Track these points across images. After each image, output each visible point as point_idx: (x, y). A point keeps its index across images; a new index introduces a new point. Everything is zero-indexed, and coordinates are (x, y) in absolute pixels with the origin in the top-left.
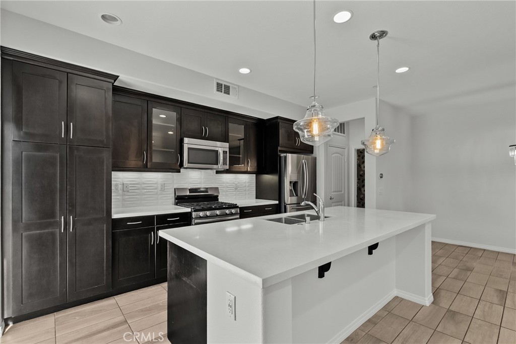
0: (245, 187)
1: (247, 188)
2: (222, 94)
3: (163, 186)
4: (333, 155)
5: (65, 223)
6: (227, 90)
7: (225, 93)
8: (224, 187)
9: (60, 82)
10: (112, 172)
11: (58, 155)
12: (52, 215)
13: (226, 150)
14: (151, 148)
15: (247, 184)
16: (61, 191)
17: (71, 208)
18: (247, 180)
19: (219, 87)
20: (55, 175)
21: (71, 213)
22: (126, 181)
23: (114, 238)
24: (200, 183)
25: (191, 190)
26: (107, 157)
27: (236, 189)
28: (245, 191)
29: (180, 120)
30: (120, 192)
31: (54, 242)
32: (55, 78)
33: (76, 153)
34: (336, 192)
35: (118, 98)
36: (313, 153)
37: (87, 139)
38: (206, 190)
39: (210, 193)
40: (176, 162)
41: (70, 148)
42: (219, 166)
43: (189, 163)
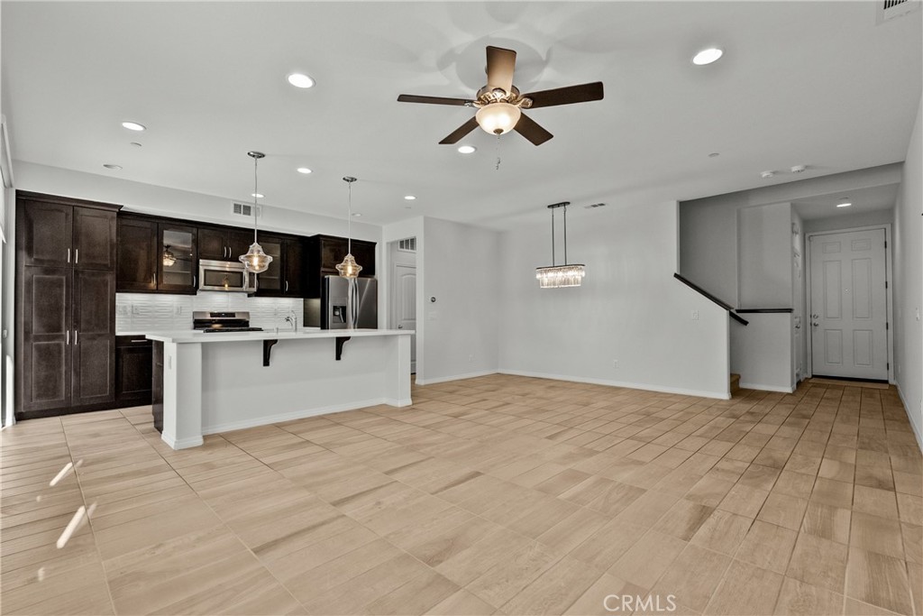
2: (242, 215)
3: (180, 310)
4: (404, 276)
5: (69, 336)
6: (247, 210)
7: (244, 214)
8: (256, 312)
9: (67, 215)
10: (117, 294)
11: (64, 278)
12: (59, 329)
14: (162, 270)
16: (66, 309)
17: (76, 324)
19: (237, 208)
20: (61, 295)
21: (75, 328)
22: (136, 304)
23: (118, 354)
24: (227, 307)
25: (212, 315)
26: (110, 279)
27: (273, 315)
29: (196, 242)
30: (129, 314)
31: (60, 352)
32: (62, 211)
33: (80, 276)
34: (409, 319)
35: (125, 222)
36: (374, 275)
37: (92, 264)
38: (233, 315)
39: (237, 317)
40: (190, 284)
41: (76, 271)
42: (244, 289)
43: (205, 285)
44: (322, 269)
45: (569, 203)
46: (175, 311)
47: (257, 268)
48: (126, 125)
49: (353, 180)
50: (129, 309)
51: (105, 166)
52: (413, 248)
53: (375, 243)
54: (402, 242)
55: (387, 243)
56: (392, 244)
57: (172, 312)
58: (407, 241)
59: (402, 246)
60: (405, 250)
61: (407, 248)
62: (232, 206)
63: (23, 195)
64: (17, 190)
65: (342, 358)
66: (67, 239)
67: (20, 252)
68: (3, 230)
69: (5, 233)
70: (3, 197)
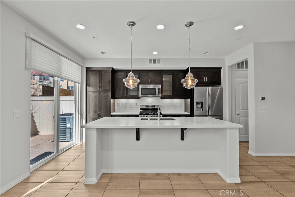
0: (178, 105)
1: (179, 106)
2: (153, 64)
3: (136, 104)
4: (241, 85)
6: (155, 61)
8: (165, 105)
9: (98, 73)
11: (97, 95)
12: (96, 112)
13: (159, 88)
14: (128, 90)
15: (179, 104)
16: (98, 105)
17: (100, 110)
18: (179, 102)
19: (151, 61)
22: (123, 102)
25: (146, 106)
26: (109, 94)
27: (172, 106)
28: (178, 107)
29: (139, 78)
30: (121, 106)
34: (243, 109)
36: (221, 85)
37: (105, 89)
38: (154, 106)
40: (137, 94)
41: (100, 92)
42: (156, 95)
43: (141, 95)
46: (134, 104)
49: (191, 24)
50: (121, 104)
52: (247, 67)
53: (221, 68)
54: (239, 64)
55: (229, 67)
56: (231, 67)
57: (133, 105)
58: (243, 62)
59: (239, 67)
60: (241, 69)
61: (243, 68)
62: (149, 61)
63: (87, 69)
64: (86, 68)
65: (185, 139)
66: (98, 81)
67: (88, 87)
68: (80, 80)
69: (81, 81)
70: (81, 70)
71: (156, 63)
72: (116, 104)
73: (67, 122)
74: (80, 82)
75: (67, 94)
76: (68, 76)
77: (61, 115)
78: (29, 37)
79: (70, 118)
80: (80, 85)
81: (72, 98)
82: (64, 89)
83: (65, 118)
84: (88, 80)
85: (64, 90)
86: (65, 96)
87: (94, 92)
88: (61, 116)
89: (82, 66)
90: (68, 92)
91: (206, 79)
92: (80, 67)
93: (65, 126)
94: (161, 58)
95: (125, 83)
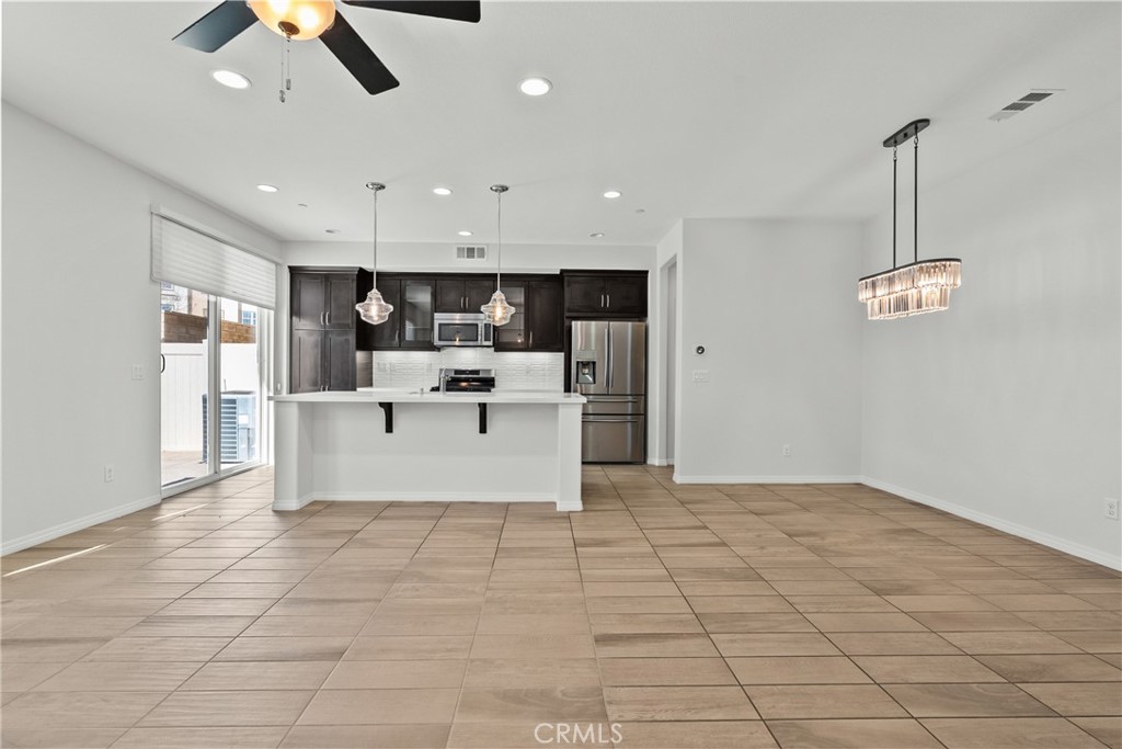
1: (547, 373)
2: (466, 259)
3: (427, 366)
6: (471, 252)
7: (468, 257)
8: (508, 370)
9: (321, 282)
10: (375, 353)
11: (319, 339)
14: (404, 326)
15: (547, 367)
17: (327, 380)
18: (547, 362)
19: (460, 252)
20: (318, 354)
22: (394, 361)
25: (457, 372)
26: (352, 338)
28: (544, 375)
29: (434, 295)
30: (389, 372)
32: (318, 279)
33: (330, 335)
36: (647, 316)
37: (341, 324)
38: (477, 372)
39: (481, 375)
41: (326, 333)
42: (479, 343)
43: (440, 339)
44: (567, 314)
45: (926, 122)
46: (424, 366)
47: (376, 318)
48: (262, 188)
49: (504, 189)
50: (388, 366)
51: (328, 231)
53: (646, 272)
55: (662, 270)
57: (422, 369)
62: (455, 251)
63: (292, 270)
64: (289, 267)
65: (488, 430)
66: (322, 304)
67: (294, 318)
68: (274, 300)
69: (276, 303)
70: (274, 273)
71: (473, 257)
72: (374, 365)
73: (240, 410)
74: (274, 305)
75: (239, 337)
76: (241, 291)
77: (225, 393)
78: (157, 215)
79: (246, 400)
80: (272, 312)
81: (252, 348)
82: (230, 323)
83: (234, 402)
84: (295, 298)
85: (231, 325)
86: (234, 342)
87: (311, 332)
88: (223, 396)
89: (277, 264)
90: (241, 334)
91: (605, 301)
92: (273, 266)
93: (235, 423)
94: (487, 245)
95: (361, 311)
